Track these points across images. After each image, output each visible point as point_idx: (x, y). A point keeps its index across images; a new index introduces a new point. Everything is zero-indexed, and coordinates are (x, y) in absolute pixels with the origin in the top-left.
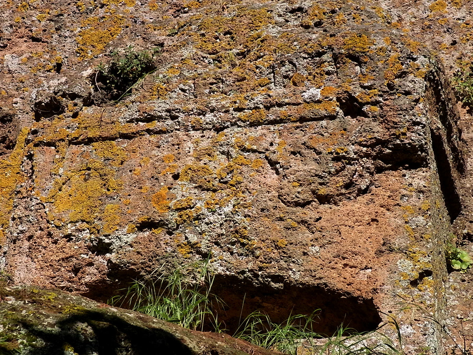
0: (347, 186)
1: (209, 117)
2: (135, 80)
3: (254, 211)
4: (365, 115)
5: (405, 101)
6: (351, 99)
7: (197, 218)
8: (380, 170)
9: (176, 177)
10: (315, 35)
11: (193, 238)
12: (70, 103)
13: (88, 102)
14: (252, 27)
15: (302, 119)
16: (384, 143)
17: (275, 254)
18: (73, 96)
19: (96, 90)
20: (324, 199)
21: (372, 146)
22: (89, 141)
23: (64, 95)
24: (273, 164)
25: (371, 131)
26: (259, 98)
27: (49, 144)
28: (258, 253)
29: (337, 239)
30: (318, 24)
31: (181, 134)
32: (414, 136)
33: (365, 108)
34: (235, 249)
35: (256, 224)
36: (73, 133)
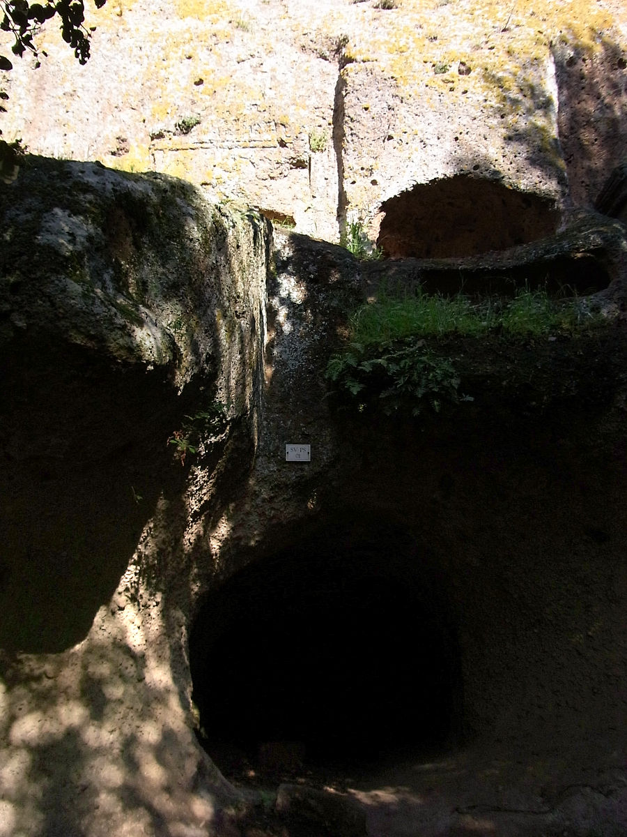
0: (280, 174)
1: (226, 143)
2: (192, 127)
3: (247, 181)
4: (287, 147)
5: (302, 143)
6: (282, 141)
7: (224, 183)
8: (291, 168)
9: (215, 166)
10: (266, 114)
11: (223, 190)
12: (168, 134)
13: (174, 134)
14: (237, 110)
15: (263, 147)
16: (294, 159)
17: (256, 197)
18: (169, 132)
19: (177, 129)
20: (272, 178)
21: (290, 159)
22: (178, 150)
23: (165, 131)
24: (253, 163)
25: (290, 153)
26: (246, 138)
27: (161, 150)
28: (249, 197)
29: (277, 193)
30: (264, 111)
31: (215, 149)
32: (305, 157)
33: (287, 145)
34: (240, 195)
35: (248, 186)
36: (171, 146)
